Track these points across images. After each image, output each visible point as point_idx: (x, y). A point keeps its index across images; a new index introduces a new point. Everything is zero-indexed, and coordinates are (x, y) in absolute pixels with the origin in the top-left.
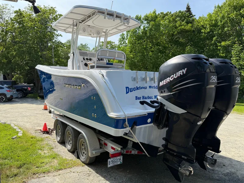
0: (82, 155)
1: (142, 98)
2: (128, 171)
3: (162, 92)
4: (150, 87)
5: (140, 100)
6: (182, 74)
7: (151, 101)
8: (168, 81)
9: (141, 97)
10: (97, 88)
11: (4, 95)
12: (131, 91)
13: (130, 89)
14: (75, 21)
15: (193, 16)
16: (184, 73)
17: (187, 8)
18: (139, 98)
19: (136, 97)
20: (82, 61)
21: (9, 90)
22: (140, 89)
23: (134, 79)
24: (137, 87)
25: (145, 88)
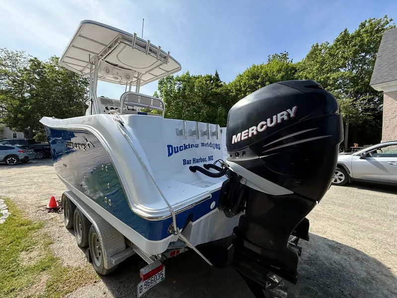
0: (97, 258)
1: (192, 162)
2: (174, 282)
3: (238, 155)
4: (203, 145)
5: (189, 165)
6: (286, 118)
7: (205, 166)
8: (253, 133)
9: (190, 161)
10: (109, 150)
11: (16, 156)
12: (175, 152)
13: (175, 148)
14: (92, 55)
15: (221, 82)
16: (292, 115)
17: (216, 75)
18: (189, 162)
19: (184, 160)
20: (104, 111)
21: (22, 150)
22: (189, 148)
23: (180, 133)
24: (184, 145)
25: (197, 146)
